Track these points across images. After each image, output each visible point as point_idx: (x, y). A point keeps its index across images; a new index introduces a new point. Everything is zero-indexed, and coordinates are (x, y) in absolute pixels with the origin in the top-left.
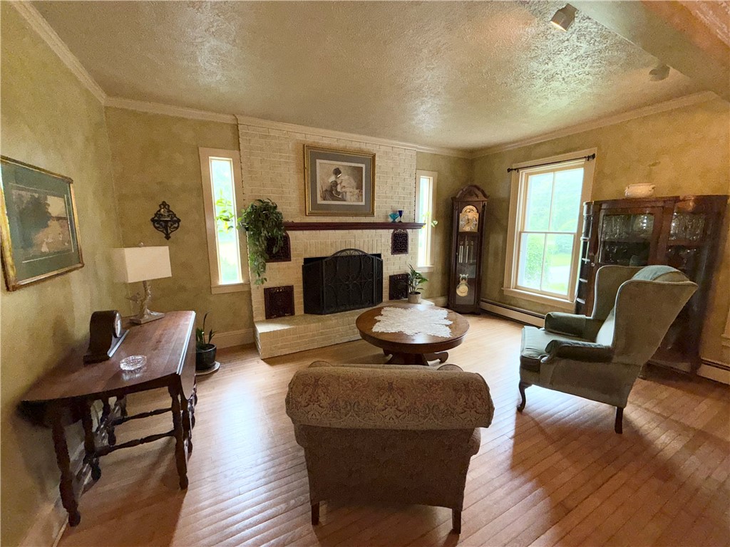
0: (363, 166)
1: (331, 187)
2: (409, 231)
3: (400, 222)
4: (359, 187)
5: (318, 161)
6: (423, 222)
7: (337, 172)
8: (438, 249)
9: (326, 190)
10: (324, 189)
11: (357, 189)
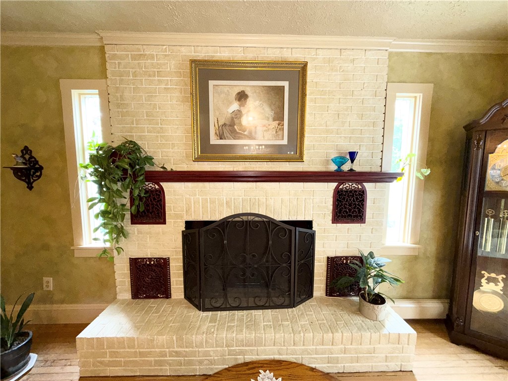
0: (286, 84)
1: (232, 119)
2: (368, 186)
3: (351, 170)
4: (279, 117)
5: (212, 83)
6: (399, 171)
7: (242, 97)
8: (429, 216)
9: (225, 125)
10: (220, 124)
11: (274, 120)
